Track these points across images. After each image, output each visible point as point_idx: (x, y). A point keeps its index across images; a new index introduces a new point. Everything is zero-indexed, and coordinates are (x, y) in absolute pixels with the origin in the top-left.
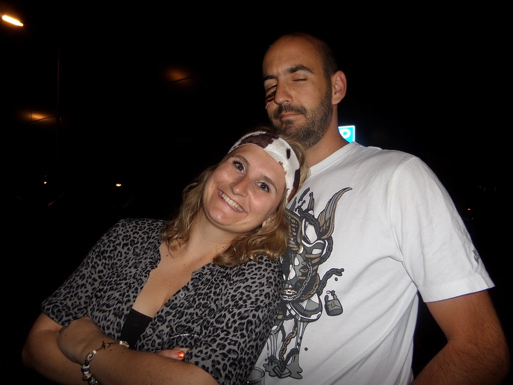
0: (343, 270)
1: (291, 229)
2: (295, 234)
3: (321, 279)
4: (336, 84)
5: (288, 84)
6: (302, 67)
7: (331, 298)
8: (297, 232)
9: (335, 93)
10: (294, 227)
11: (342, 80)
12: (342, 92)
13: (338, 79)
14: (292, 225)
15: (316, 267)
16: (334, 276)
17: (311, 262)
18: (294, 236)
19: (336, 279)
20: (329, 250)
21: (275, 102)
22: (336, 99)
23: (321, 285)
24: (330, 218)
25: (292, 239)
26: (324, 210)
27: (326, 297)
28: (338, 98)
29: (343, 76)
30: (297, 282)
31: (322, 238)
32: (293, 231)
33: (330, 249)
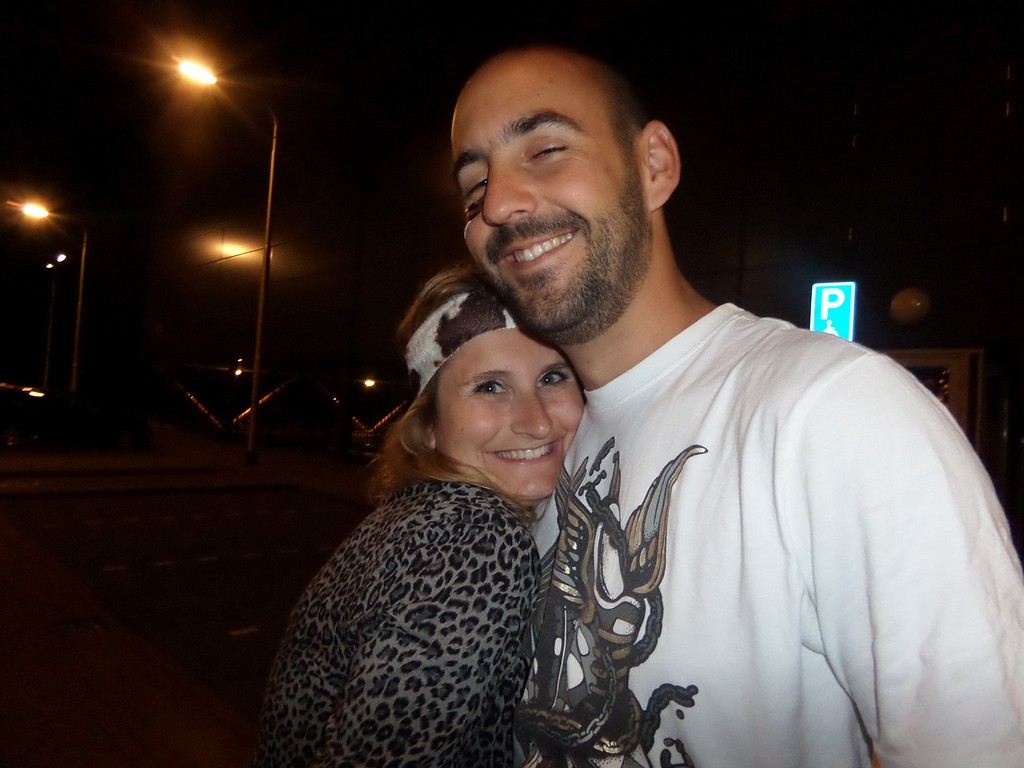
0: (693, 690)
1: (567, 542)
2: (576, 558)
3: (644, 708)
4: (650, 155)
5: (519, 169)
6: (550, 116)
7: (676, 758)
8: (581, 552)
9: (653, 178)
10: (574, 539)
11: (664, 143)
12: (669, 173)
13: (653, 140)
14: (570, 530)
15: (623, 671)
16: (674, 706)
17: (610, 654)
18: (571, 563)
19: (680, 715)
20: (653, 630)
21: (485, 219)
22: (657, 194)
23: (647, 724)
24: (657, 535)
25: (567, 570)
26: (640, 507)
27: (665, 756)
28: (663, 189)
29: (665, 132)
30: (586, 700)
31: (636, 590)
32: (570, 548)
33: (655, 628)
